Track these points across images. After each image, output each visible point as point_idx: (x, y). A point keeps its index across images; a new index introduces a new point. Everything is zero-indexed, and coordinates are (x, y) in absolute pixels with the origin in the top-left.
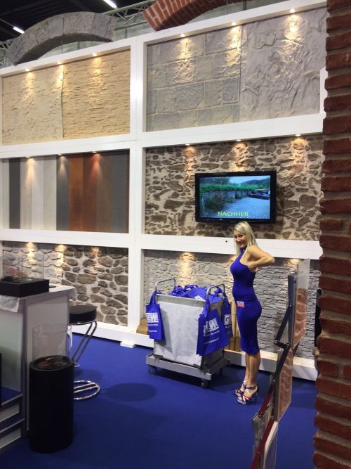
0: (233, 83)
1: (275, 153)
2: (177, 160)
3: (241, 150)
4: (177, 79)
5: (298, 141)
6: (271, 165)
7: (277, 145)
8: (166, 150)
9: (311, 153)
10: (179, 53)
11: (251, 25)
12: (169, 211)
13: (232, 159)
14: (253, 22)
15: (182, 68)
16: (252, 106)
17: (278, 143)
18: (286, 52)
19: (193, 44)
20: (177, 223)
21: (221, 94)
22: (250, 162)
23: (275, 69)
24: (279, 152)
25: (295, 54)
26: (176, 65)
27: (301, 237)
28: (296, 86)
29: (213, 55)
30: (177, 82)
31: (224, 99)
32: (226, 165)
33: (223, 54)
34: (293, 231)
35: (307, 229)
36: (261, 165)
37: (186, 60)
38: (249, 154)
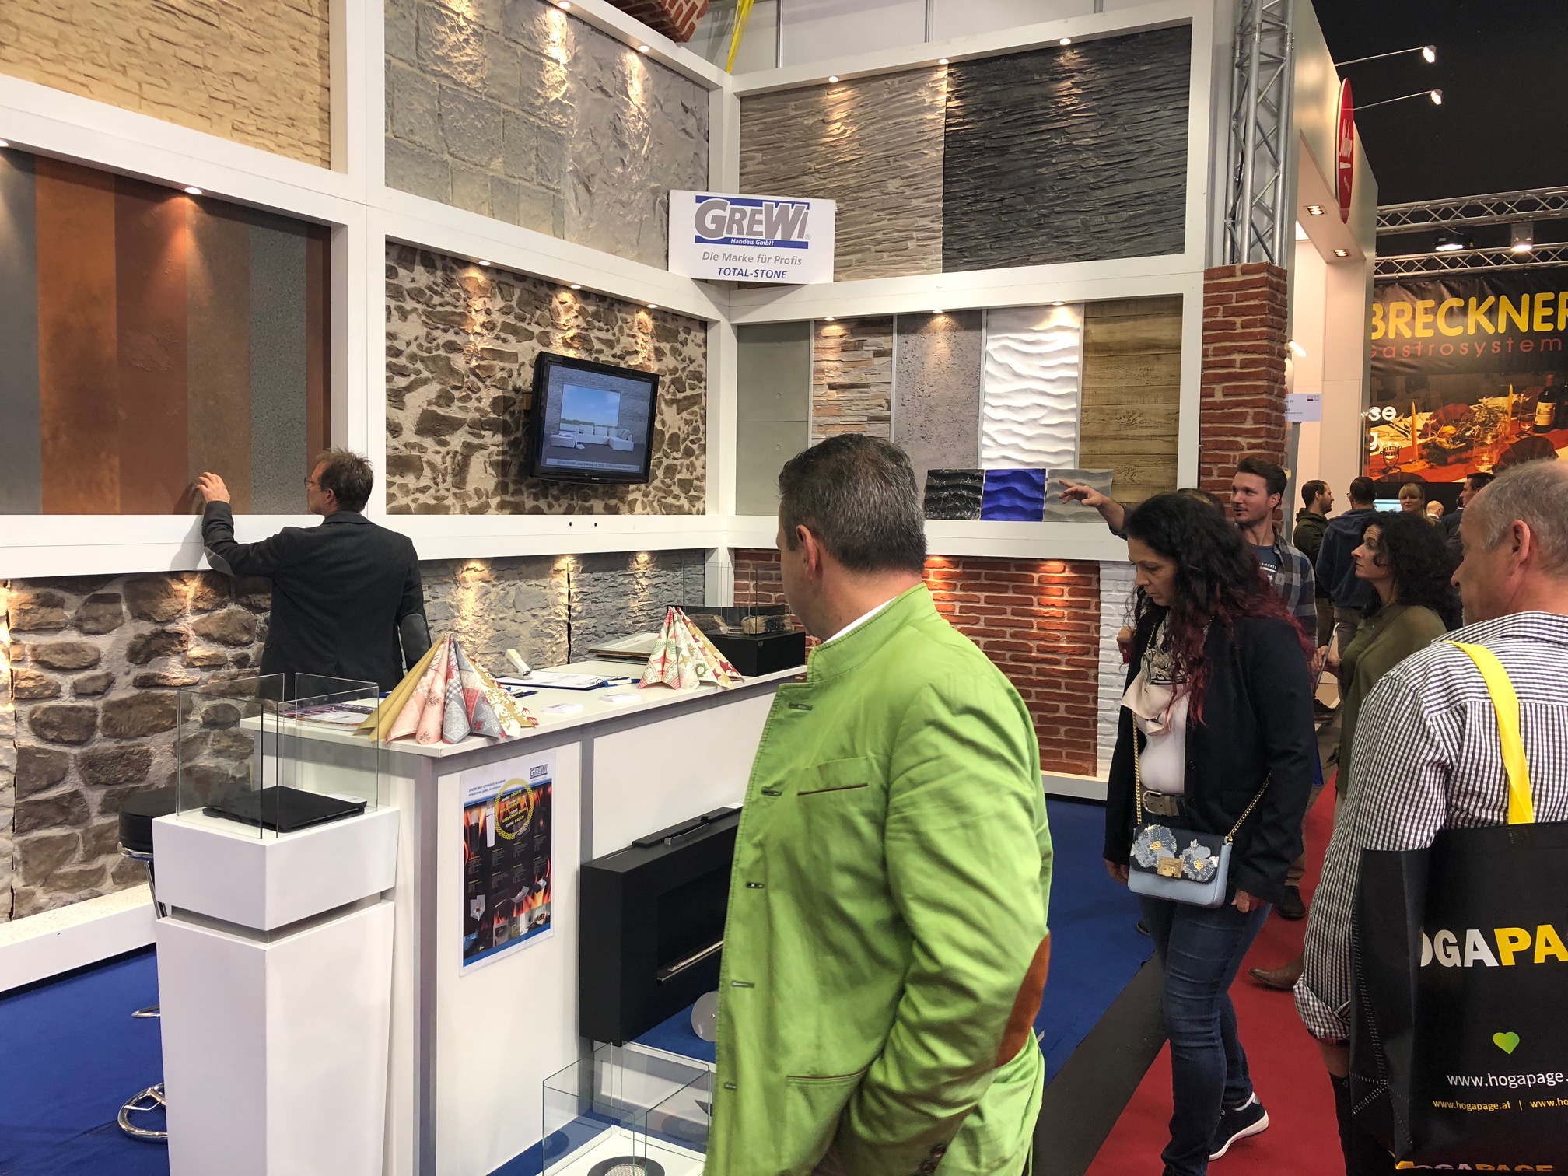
1: (616, 330)
2: (447, 298)
3: (569, 309)
5: (642, 316)
6: (614, 356)
7: (619, 315)
8: (418, 258)
9: (657, 344)
11: (580, 24)
12: (429, 442)
13: (555, 326)
14: (584, 22)
17: (619, 311)
20: (449, 479)
22: (583, 339)
24: (621, 328)
27: (648, 509)
29: (520, 50)
32: (545, 339)
33: (536, 59)
34: (638, 495)
35: (653, 493)
36: (601, 352)
38: (580, 321)
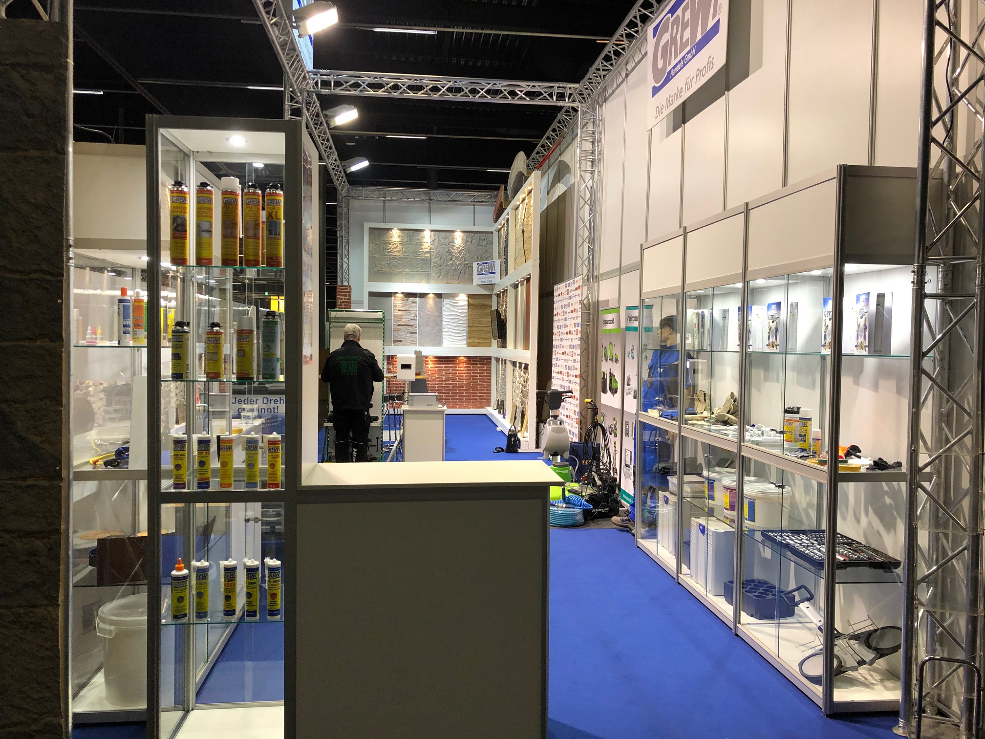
0: (426, 262)
4: (390, 252)
10: (391, 237)
15: (394, 246)
16: (438, 275)
18: (455, 251)
19: (401, 234)
21: (419, 266)
23: (450, 258)
25: (459, 252)
26: (390, 244)
28: (461, 268)
30: (391, 254)
31: (421, 269)
37: (396, 242)
